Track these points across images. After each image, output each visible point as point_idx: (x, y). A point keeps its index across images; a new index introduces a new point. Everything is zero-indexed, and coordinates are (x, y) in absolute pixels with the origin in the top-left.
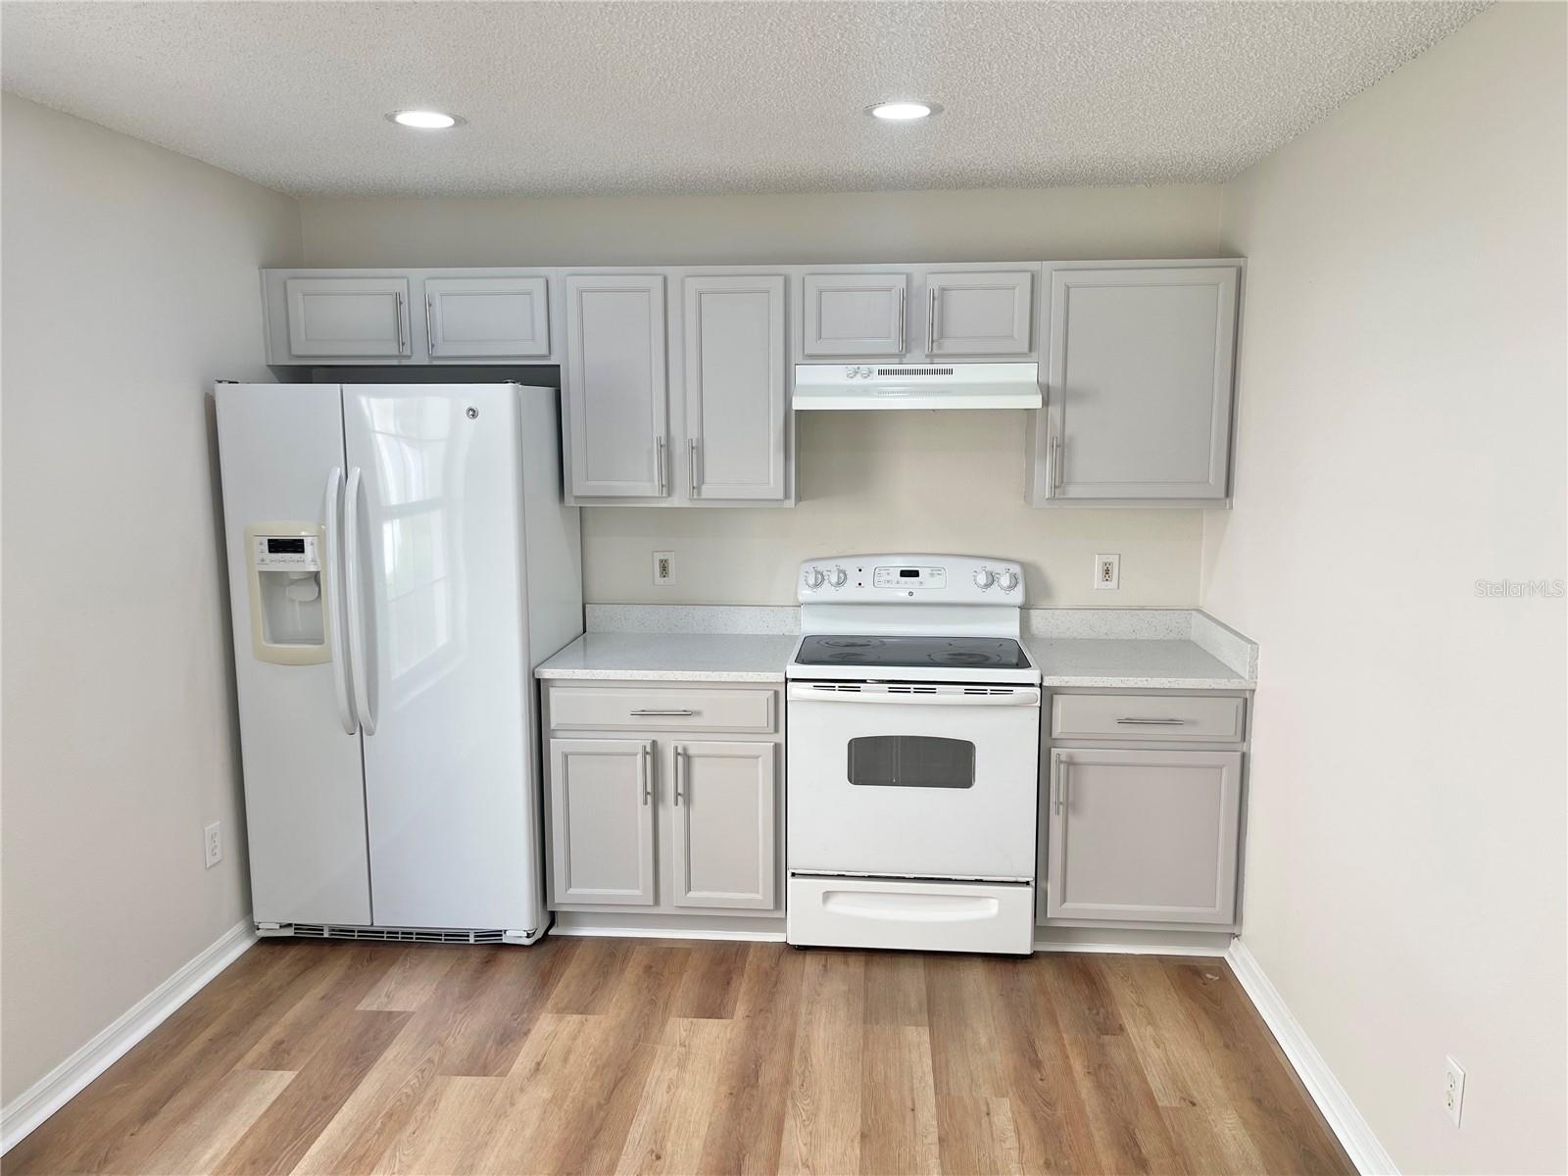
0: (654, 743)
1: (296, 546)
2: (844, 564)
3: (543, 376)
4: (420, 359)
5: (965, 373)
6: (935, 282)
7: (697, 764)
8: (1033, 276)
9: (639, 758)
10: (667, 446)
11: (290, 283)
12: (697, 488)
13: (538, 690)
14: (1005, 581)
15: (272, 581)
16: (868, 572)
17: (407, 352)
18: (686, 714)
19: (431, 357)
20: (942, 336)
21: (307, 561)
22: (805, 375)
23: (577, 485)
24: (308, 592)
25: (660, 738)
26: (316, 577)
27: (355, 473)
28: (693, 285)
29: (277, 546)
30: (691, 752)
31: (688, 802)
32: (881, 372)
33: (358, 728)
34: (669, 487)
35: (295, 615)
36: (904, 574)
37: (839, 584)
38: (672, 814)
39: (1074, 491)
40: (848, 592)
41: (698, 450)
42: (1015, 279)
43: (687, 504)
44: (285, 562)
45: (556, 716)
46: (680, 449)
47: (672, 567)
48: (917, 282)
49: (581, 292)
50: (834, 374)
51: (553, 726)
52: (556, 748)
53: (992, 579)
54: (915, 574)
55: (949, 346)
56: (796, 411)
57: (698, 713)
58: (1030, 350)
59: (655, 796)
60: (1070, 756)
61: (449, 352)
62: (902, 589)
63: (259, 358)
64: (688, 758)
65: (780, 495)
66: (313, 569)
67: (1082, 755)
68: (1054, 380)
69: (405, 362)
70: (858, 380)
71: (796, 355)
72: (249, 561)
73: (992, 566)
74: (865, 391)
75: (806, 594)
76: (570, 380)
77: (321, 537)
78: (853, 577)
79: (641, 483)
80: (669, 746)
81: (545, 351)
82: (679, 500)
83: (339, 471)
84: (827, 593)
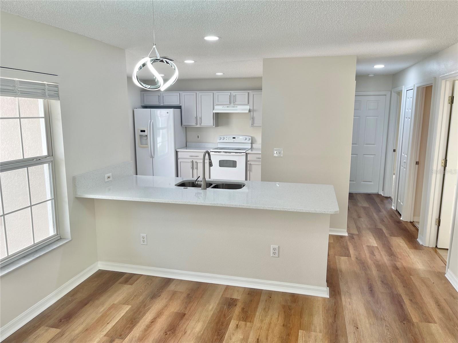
0: (192, 161)
1: (144, 131)
2: (224, 137)
3: (179, 107)
4: (162, 105)
5: (239, 107)
6: (234, 94)
7: (198, 164)
8: (248, 93)
9: (190, 163)
10: (196, 118)
11: (144, 94)
12: (200, 124)
13: (177, 152)
14: (248, 139)
15: (141, 136)
16: (228, 138)
17: (160, 104)
18: (197, 156)
19: (164, 105)
20: (235, 102)
21: (145, 133)
22: (216, 107)
23: (184, 123)
24: (145, 138)
25: (193, 160)
26: (147, 136)
27: (152, 121)
28: (200, 94)
29: (142, 131)
30: (198, 162)
31: (197, 169)
32: (227, 107)
33: (152, 157)
34: (197, 124)
35: (144, 141)
36: (233, 138)
37: (223, 139)
38: (195, 171)
39: (255, 125)
40: (225, 141)
41: (201, 118)
42: (245, 93)
43: (199, 126)
44: (143, 133)
45: (179, 156)
46: (198, 118)
47: (199, 137)
48: (232, 94)
49: (184, 95)
50: (220, 107)
51: (179, 158)
52: (179, 161)
53: (246, 139)
54: (235, 138)
55: (236, 103)
56: (215, 113)
57: (198, 156)
58: (248, 104)
59: (193, 168)
60: (250, 163)
61: (166, 104)
62: (233, 140)
63: (139, 104)
64: (197, 163)
65: (213, 125)
66: (147, 134)
67: (252, 163)
68: (252, 108)
69: (160, 105)
70: (224, 108)
71: (215, 105)
72: (138, 133)
73: (246, 137)
74: (225, 110)
75: (219, 141)
76: (183, 108)
77: (148, 130)
78: (226, 138)
79: (193, 124)
80: (194, 161)
81: (179, 104)
82: (198, 126)
83: (150, 121)
84: (222, 141)
